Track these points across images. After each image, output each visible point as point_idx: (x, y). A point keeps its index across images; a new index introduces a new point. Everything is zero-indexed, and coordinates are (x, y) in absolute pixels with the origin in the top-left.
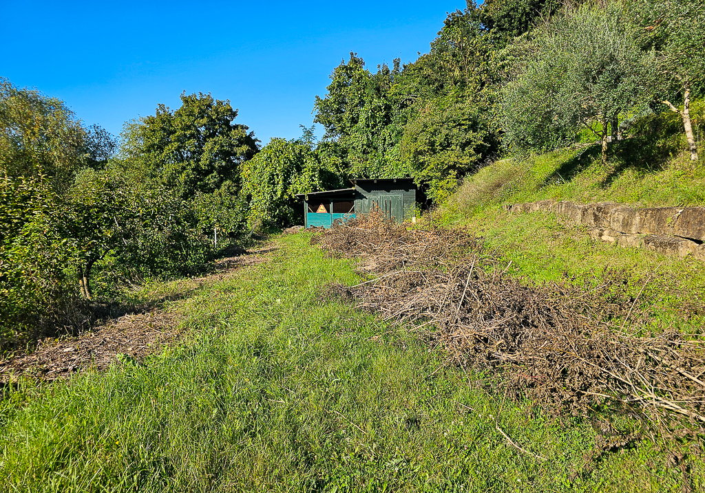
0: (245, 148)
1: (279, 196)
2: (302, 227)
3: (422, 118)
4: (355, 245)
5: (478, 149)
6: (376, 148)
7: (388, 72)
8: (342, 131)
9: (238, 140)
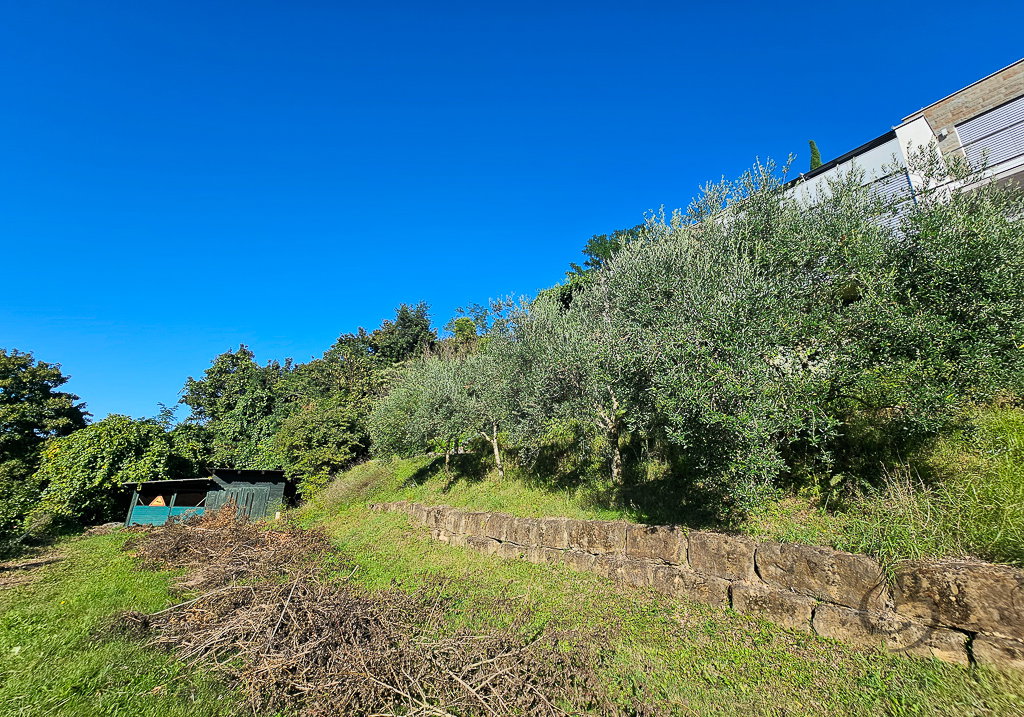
0: (63, 421)
1: (97, 483)
2: (120, 524)
3: (303, 415)
4: (185, 551)
5: (353, 449)
6: (249, 437)
7: (278, 367)
8: (212, 415)
9: (56, 411)
